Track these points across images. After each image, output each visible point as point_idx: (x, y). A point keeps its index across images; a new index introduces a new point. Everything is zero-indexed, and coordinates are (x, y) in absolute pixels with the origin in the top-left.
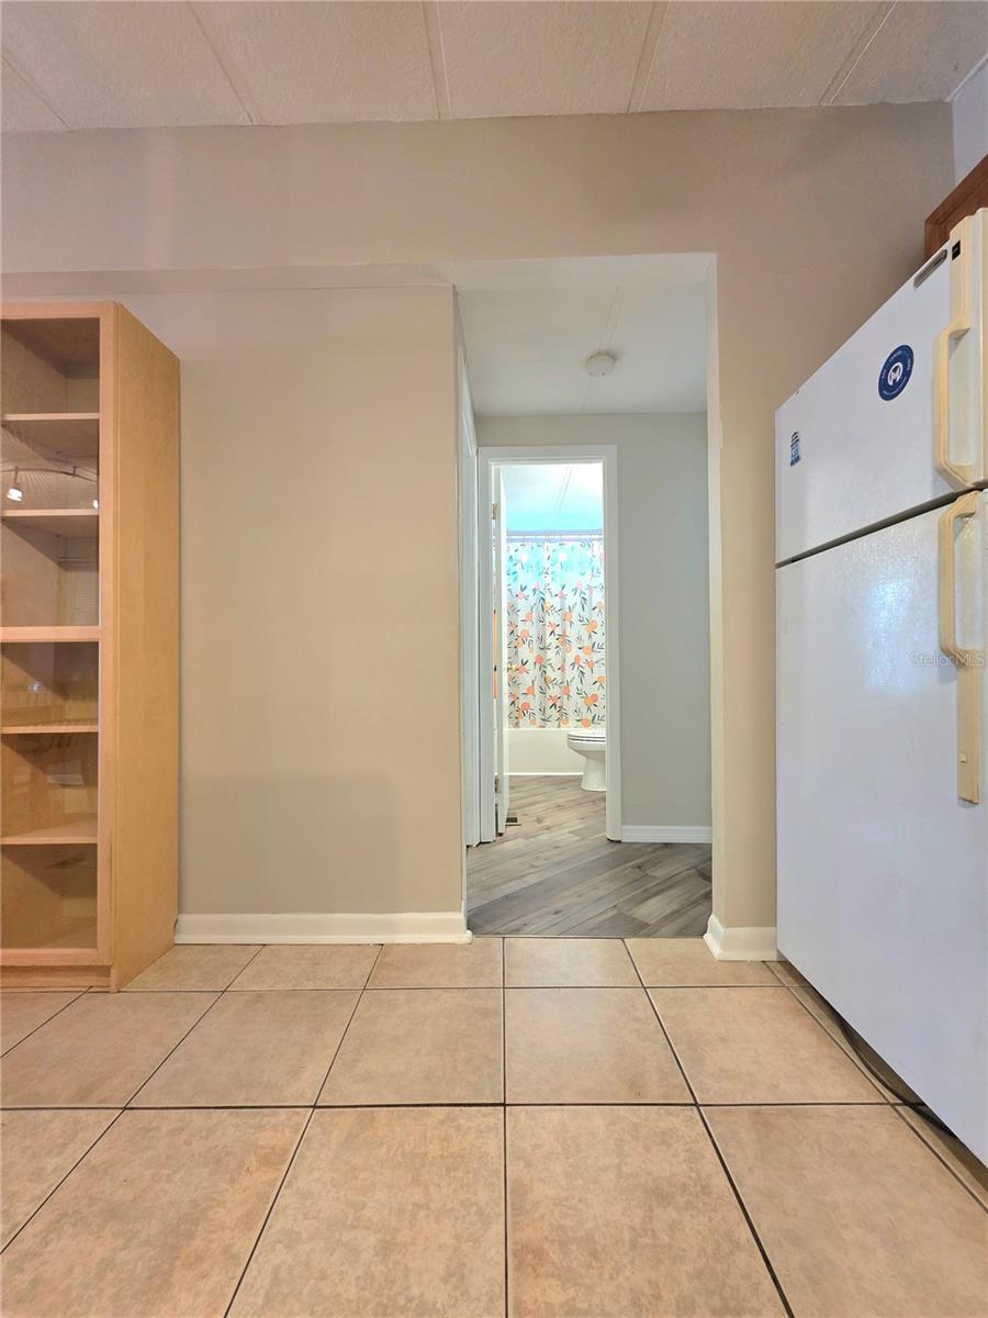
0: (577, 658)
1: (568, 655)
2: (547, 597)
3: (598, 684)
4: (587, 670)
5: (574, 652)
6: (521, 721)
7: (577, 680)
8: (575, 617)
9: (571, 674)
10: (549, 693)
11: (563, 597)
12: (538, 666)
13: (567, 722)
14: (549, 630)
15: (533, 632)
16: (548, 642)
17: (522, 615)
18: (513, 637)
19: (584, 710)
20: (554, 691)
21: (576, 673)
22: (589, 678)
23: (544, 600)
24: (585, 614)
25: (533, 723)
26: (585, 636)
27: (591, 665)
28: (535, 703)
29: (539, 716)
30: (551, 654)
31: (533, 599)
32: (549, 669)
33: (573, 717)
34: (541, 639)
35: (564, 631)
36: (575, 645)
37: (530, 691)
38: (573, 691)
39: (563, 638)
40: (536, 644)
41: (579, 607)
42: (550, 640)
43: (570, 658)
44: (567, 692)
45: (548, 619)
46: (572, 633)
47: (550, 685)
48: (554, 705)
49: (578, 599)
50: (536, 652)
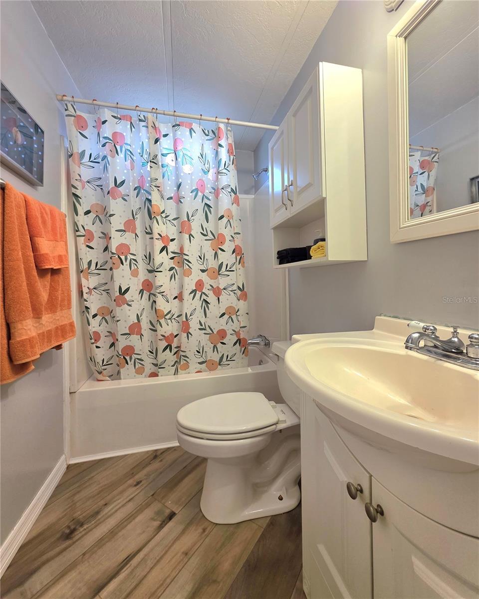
0: (200, 284)
1: (186, 280)
2: (155, 197)
3: (226, 317)
4: (212, 298)
5: (196, 275)
6: (122, 371)
7: (199, 313)
8: (196, 230)
9: (191, 304)
10: (161, 331)
11: (179, 200)
12: (146, 294)
13: (186, 366)
14: (159, 245)
15: (137, 248)
16: (157, 263)
17: (117, 222)
18: (108, 255)
19: (209, 348)
20: (169, 328)
21: (197, 302)
22: (215, 309)
23: (150, 201)
24: (210, 226)
25: (140, 371)
26: (210, 255)
27: (217, 292)
28: (141, 345)
29: (148, 361)
30: (162, 280)
31: (136, 203)
32: (160, 300)
33: (194, 361)
34: (149, 258)
35: (182, 249)
36: (196, 266)
37: (136, 329)
38: (194, 325)
39: (180, 257)
40: (142, 266)
41: (200, 215)
42: (161, 259)
43: (190, 284)
44: (185, 327)
45: (157, 229)
46: (192, 250)
47: (162, 321)
48: (169, 347)
49: (199, 204)
50: (143, 275)
